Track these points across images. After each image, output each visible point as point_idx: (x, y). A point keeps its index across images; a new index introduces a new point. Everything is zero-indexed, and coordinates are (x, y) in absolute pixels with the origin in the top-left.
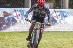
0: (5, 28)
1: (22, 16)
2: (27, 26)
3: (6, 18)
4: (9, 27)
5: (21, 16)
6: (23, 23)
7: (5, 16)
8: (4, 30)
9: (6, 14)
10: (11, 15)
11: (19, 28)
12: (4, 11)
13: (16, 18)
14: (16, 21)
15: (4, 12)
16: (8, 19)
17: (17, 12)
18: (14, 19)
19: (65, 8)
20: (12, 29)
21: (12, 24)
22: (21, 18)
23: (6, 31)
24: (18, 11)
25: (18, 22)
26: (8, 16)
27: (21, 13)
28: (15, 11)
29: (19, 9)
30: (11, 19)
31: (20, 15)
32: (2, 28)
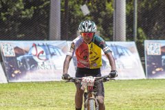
0: (18, 75)
1: (47, 54)
2: (55, 72)
3: (19, 59)
4: (25, 74)
5: (44, 54)
6: (49, 67)
7: (17, 55)
8: (17, 79)
9: (19, 52)
10: (27, 52)
11: (41, 75)
12: (15, 46)
13: (36, 59)
14: (36, 63)
15: (16, 48)
16: (23, 61)
17: (38, 48)
18: (33, 59)
19: (120, 40)
20: (29, 77)
21: (29, 69)
22: (45, 58)
23: (20, 80)
24: (39, 45)
25: (40, 64)
26: (23, 54)
27: (45, 49)
28: (35, 45)
29: (41, 42)
30: (28, 60)
31: (42, 52)
32: (13, 75)
